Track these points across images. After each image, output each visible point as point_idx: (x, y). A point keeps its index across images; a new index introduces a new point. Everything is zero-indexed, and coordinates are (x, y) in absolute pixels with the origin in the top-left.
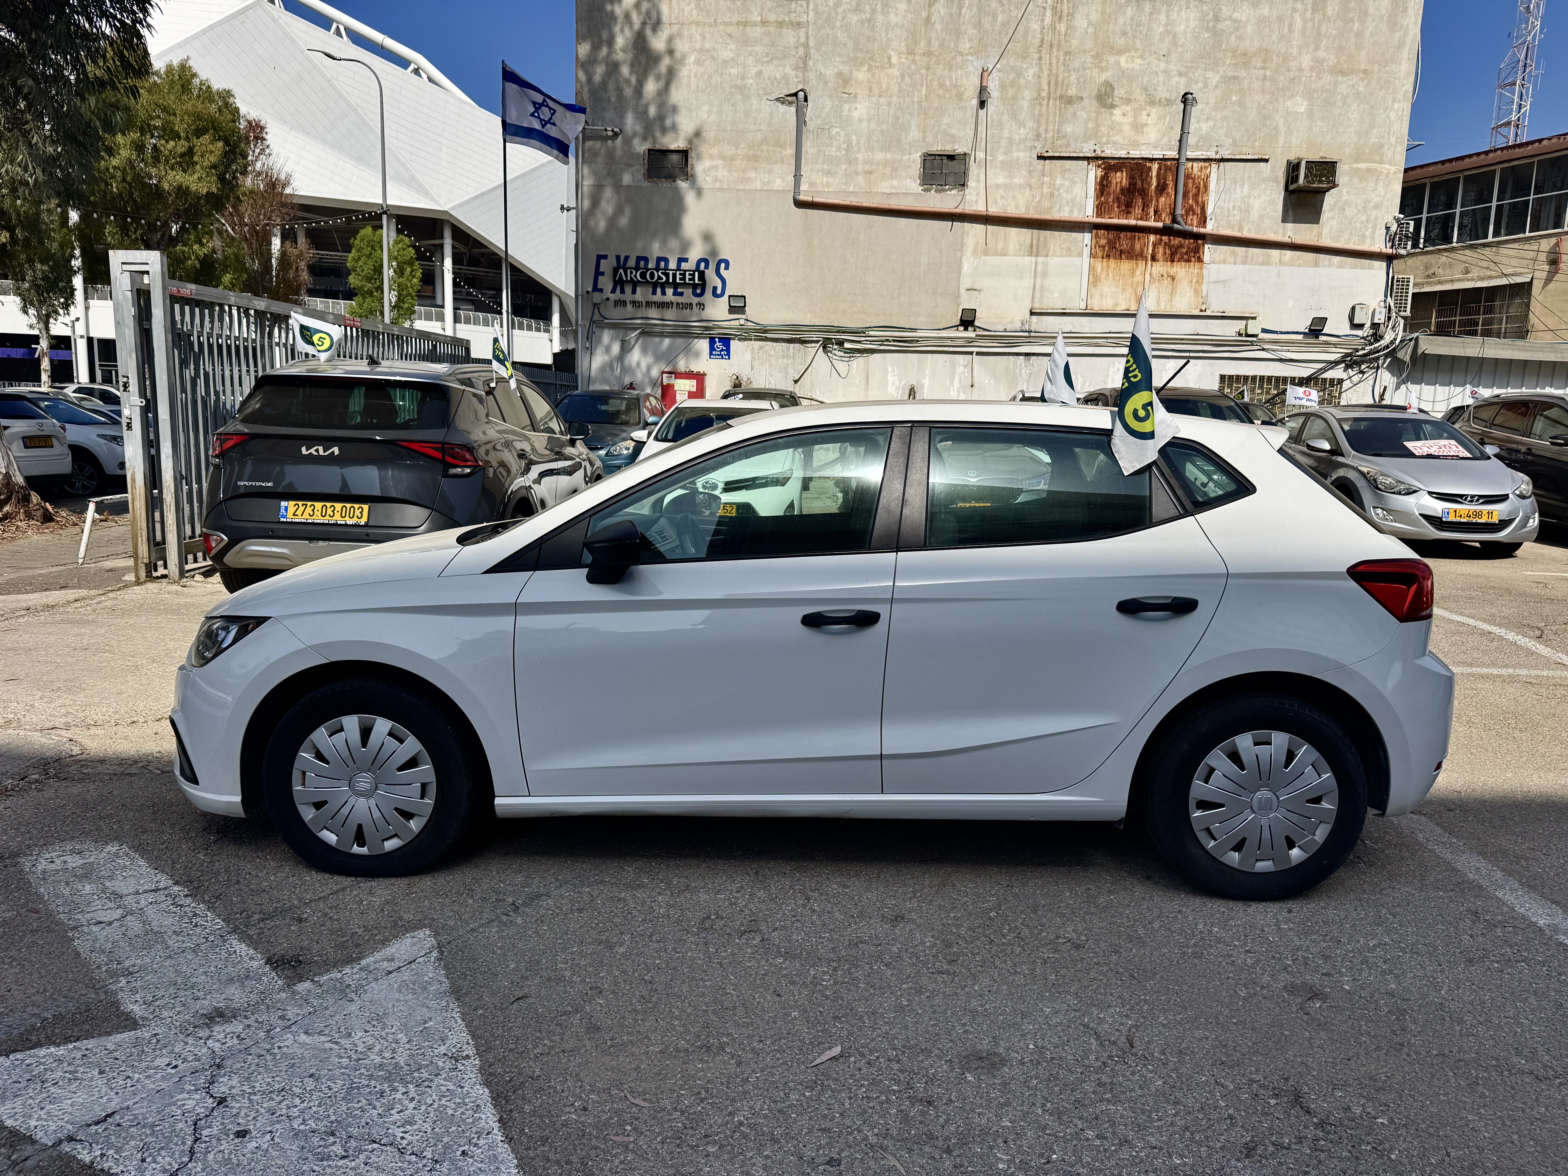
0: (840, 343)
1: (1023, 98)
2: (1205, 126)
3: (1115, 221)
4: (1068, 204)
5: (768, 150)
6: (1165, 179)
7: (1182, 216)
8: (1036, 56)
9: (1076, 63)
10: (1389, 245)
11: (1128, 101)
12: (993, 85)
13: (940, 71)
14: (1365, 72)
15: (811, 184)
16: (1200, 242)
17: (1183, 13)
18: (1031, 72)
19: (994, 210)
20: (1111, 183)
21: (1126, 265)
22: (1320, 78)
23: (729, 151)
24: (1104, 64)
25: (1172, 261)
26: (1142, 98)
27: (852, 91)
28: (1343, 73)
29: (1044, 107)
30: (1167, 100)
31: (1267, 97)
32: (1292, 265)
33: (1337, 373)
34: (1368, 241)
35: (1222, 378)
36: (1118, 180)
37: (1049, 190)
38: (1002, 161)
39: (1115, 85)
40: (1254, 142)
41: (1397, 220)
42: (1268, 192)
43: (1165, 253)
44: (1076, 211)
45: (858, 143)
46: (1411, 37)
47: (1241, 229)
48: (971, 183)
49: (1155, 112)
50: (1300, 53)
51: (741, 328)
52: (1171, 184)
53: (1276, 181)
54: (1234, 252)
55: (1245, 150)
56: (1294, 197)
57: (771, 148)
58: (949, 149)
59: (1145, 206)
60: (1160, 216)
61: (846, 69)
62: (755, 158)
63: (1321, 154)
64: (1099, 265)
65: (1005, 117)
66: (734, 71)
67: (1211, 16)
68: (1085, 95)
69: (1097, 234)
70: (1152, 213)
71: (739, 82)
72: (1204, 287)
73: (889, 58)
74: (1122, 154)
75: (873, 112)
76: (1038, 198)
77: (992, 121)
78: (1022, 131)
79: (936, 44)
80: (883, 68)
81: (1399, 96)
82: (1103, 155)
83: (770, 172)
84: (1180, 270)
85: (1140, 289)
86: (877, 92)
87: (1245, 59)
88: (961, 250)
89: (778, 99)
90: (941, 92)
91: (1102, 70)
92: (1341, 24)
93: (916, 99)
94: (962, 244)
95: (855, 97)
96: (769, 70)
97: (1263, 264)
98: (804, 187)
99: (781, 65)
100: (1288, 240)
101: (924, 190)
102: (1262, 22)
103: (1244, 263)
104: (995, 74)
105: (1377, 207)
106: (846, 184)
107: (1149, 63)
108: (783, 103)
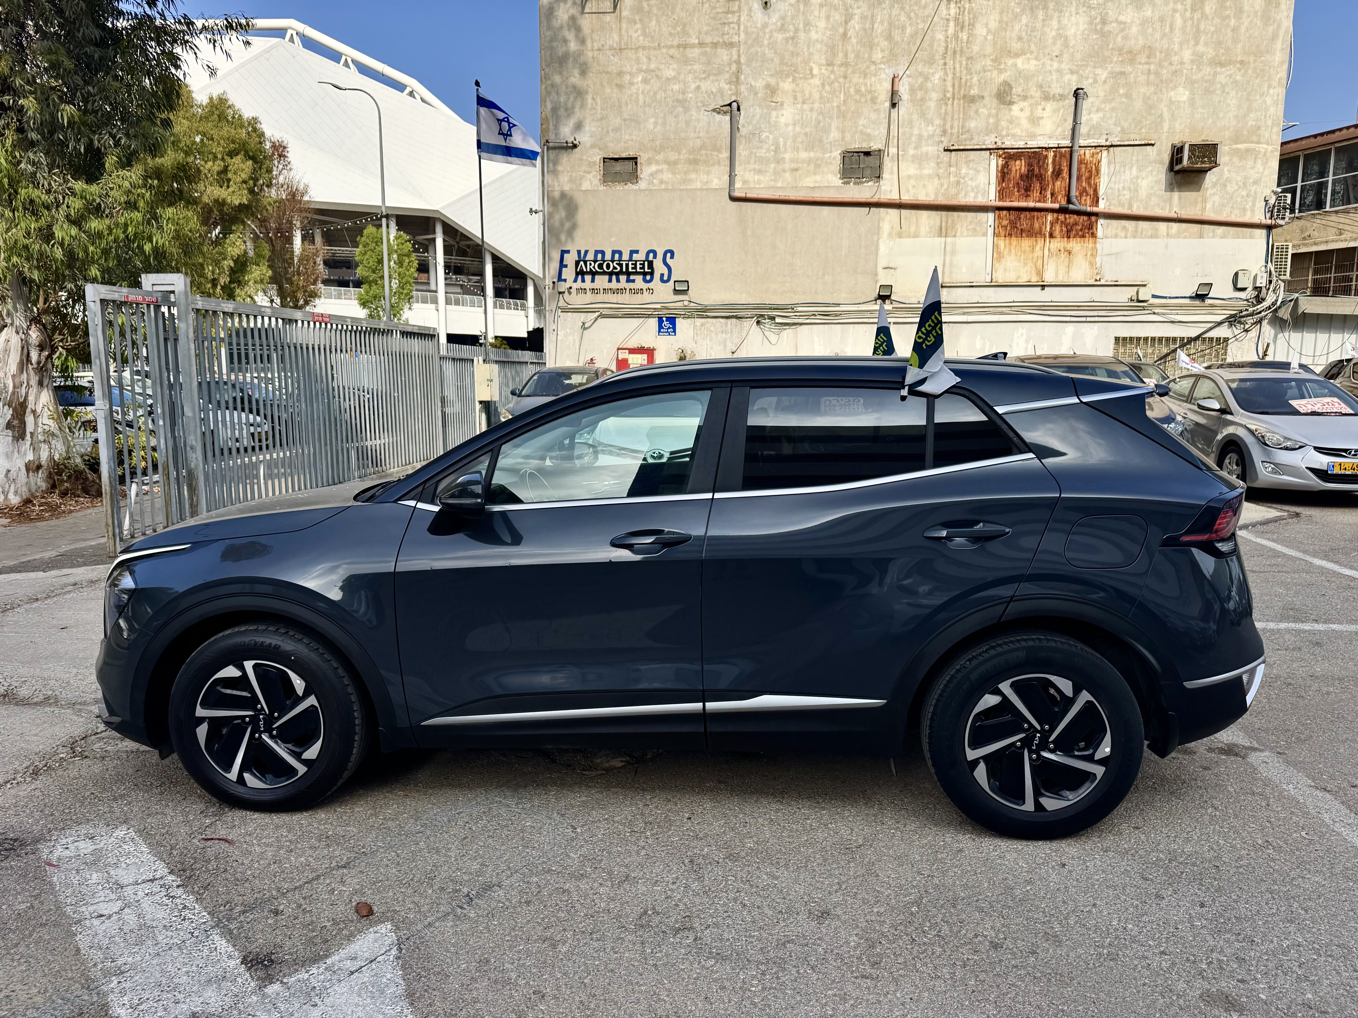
0: (773, 318)
1: (930, 99)
2: (1096, 117)
3: (1016, 204)
4: (973, 190)
5: (706, 154)
6: (1060, 165)
7: (1076, 197)
8: (942, 62)
9: (978, 67)
10: (1268, 215)
11: (1025, 98)
12: (903, 89)
13: (856, 79)
14: (1242, 62)
15: (745, 182)
16: (1093, 218)
17: (1073, 18)
18: (937, 76)
19: (906, 198)
20: (1011, 170)
21: (1026, 243)
22: (1200, 70)
23: (673, 156)
24: (1002, 66)
25: (1069, 237)
26: (1038, 94)
27: (779, 100)
28: (1222, 65)
29: (950, 107)
30: (1061, 96)
31: (1152, 89)
32: (1179, 237)
33: (1223, 332)
34: (1249, 213)
35: (1117, 339)
36: (1018, 168)
37: (956, 179)
38: (913, 156)
39: (1013, 84)
40: (1141, 129)
41: (1275, 193)
42: (1155, 173)
43: (1062, 230)
44: (980, 195)
45: (785, 144)
46: (1283, 29)
47: (1130, 206)
48: (886, 175)
49: (1050, 106)
50: (1181, 49)
51: (685, 308)
52: (1065, 170)
53: (1162, 163)
54: (1124, 228)
55: (1132, 136)
56: (1179, 176)
57: (709, 152)
58: (865, 146)
59: (1043, 189)
60: (1056, 198)
61: (773, 81)
62: (695, 162)
63: (1203, 138)
64: (1002, 243)
65: (915, 117)
66: (676, 87)
67: (1098, 20)
68: (986, 94)
69: (999, 216)
70: (1049, 196)
71: (680, 97)
72: (1098, 259)
73: (811, 70)
74: (1021, 144)
75: (798, 117)
76: (946, 186)
77: (904, 120)
78: (930, 128)
79: (852, 56)
80: (805, 78)
81: (1274, 83)
82: (1003, 146)
83: (708, 173)
84: (1075, 245)
85: (1040, 262)
86: (800, 99)
87: (1131, 56)
88: (878, 234)
89: (714, 110)
90: (857, 97)
91: (1001, 71)
92: (1218, 20)
93: (835, 104)
94: (879, 228)
95: (782, 104)
96: (706, 86)
97: (1151, 237)
98: (738, 185)
99: (717, 80)
100: (1175, 216)
101: (844, 183)
102: (1144, 22)
103: (1135, 237)
104: (905, 79)
105: (1256, 182)
106: (775, 180)
107: (1044, 64)
108: (719, 113)
